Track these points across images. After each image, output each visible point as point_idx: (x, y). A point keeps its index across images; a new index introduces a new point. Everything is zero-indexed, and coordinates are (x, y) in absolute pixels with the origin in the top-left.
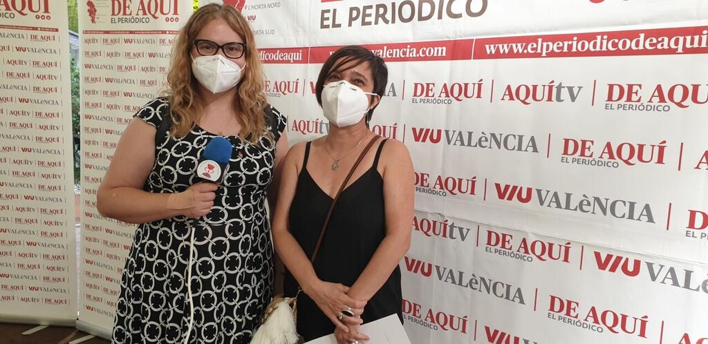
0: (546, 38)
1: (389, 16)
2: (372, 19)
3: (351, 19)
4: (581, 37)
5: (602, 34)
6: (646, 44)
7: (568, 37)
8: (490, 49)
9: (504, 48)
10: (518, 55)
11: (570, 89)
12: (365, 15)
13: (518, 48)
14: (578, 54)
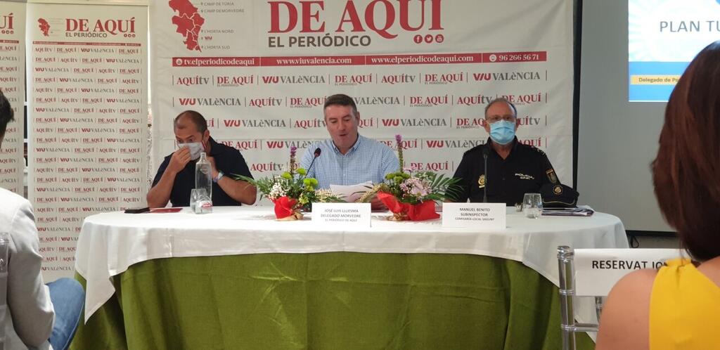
0: (399, 56)
1: (316, 42)
2: (306, 43)
3: (291, 44)
4: (413, 56)
5: (421, 55)
6: (437, 59)
7: (408, 56)
8: (374, 60)
9: (381, 60)
10: (387, 63)
11: (411, 77)
12: (300, 42)
13: (387, 60)
14: (412, 63)
